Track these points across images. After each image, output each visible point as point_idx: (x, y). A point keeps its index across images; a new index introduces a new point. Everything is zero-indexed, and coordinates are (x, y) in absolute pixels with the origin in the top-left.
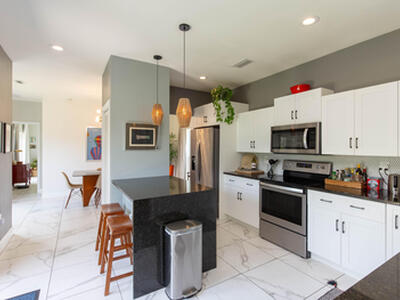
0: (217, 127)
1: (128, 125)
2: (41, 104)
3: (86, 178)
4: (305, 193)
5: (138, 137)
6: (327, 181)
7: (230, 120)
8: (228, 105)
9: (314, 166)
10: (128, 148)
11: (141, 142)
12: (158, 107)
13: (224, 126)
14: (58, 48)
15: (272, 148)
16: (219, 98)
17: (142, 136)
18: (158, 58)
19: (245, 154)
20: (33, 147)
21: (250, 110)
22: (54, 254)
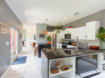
0: (56, 34)
1: (39, 34)
2: (26, 30)
3: (33, 43)
4: (67, 45)
5: (41, 36)
6: (72, 44)
7: (59, 33)
8: (58, 30)
9: (72, 41)
10: (39, 38)
11: (42, 37)
12: (44, 31)
13: (57, 34)
14: (29, 23)
15: (65, 38)
16: (56, 29)
17: (42, 36)
18: (44, 23)
19: (62, 39)
20: (24, 38)
21: (63, 31)
22: (29, 53)
